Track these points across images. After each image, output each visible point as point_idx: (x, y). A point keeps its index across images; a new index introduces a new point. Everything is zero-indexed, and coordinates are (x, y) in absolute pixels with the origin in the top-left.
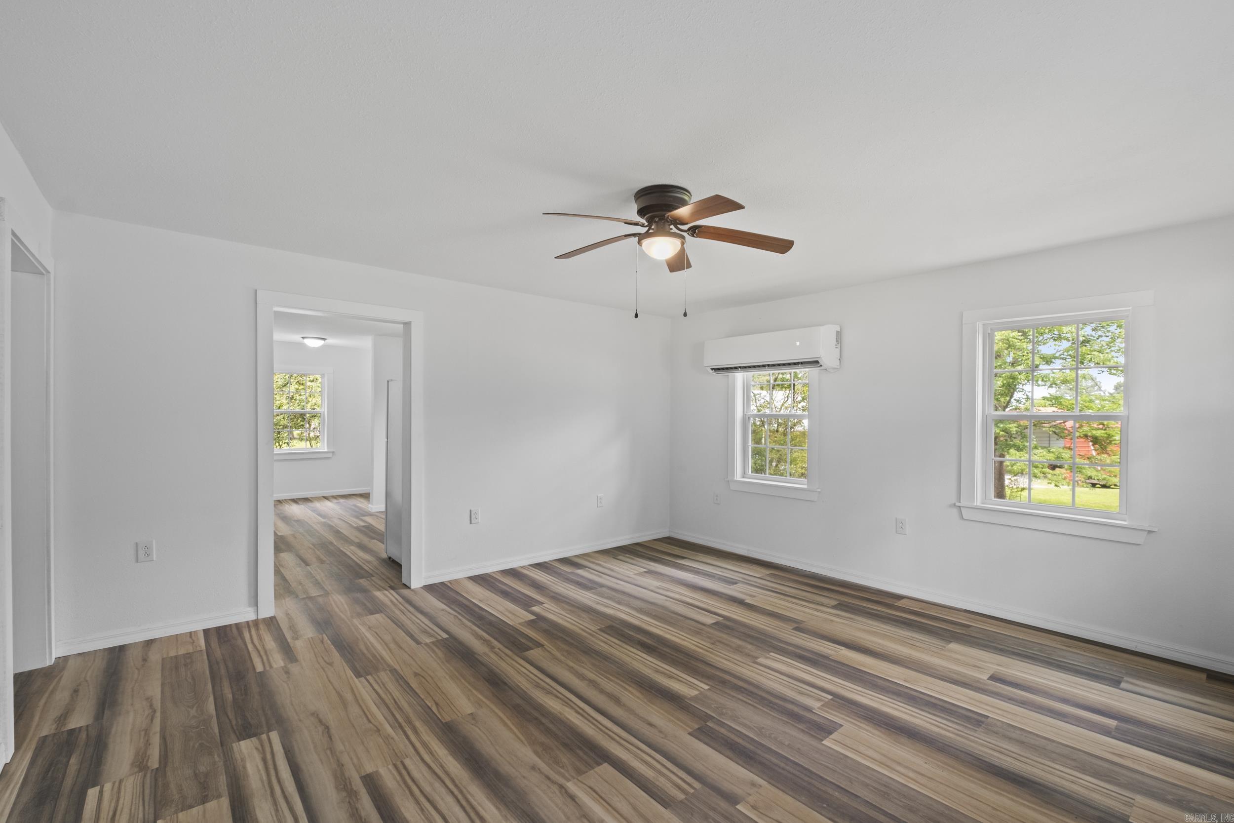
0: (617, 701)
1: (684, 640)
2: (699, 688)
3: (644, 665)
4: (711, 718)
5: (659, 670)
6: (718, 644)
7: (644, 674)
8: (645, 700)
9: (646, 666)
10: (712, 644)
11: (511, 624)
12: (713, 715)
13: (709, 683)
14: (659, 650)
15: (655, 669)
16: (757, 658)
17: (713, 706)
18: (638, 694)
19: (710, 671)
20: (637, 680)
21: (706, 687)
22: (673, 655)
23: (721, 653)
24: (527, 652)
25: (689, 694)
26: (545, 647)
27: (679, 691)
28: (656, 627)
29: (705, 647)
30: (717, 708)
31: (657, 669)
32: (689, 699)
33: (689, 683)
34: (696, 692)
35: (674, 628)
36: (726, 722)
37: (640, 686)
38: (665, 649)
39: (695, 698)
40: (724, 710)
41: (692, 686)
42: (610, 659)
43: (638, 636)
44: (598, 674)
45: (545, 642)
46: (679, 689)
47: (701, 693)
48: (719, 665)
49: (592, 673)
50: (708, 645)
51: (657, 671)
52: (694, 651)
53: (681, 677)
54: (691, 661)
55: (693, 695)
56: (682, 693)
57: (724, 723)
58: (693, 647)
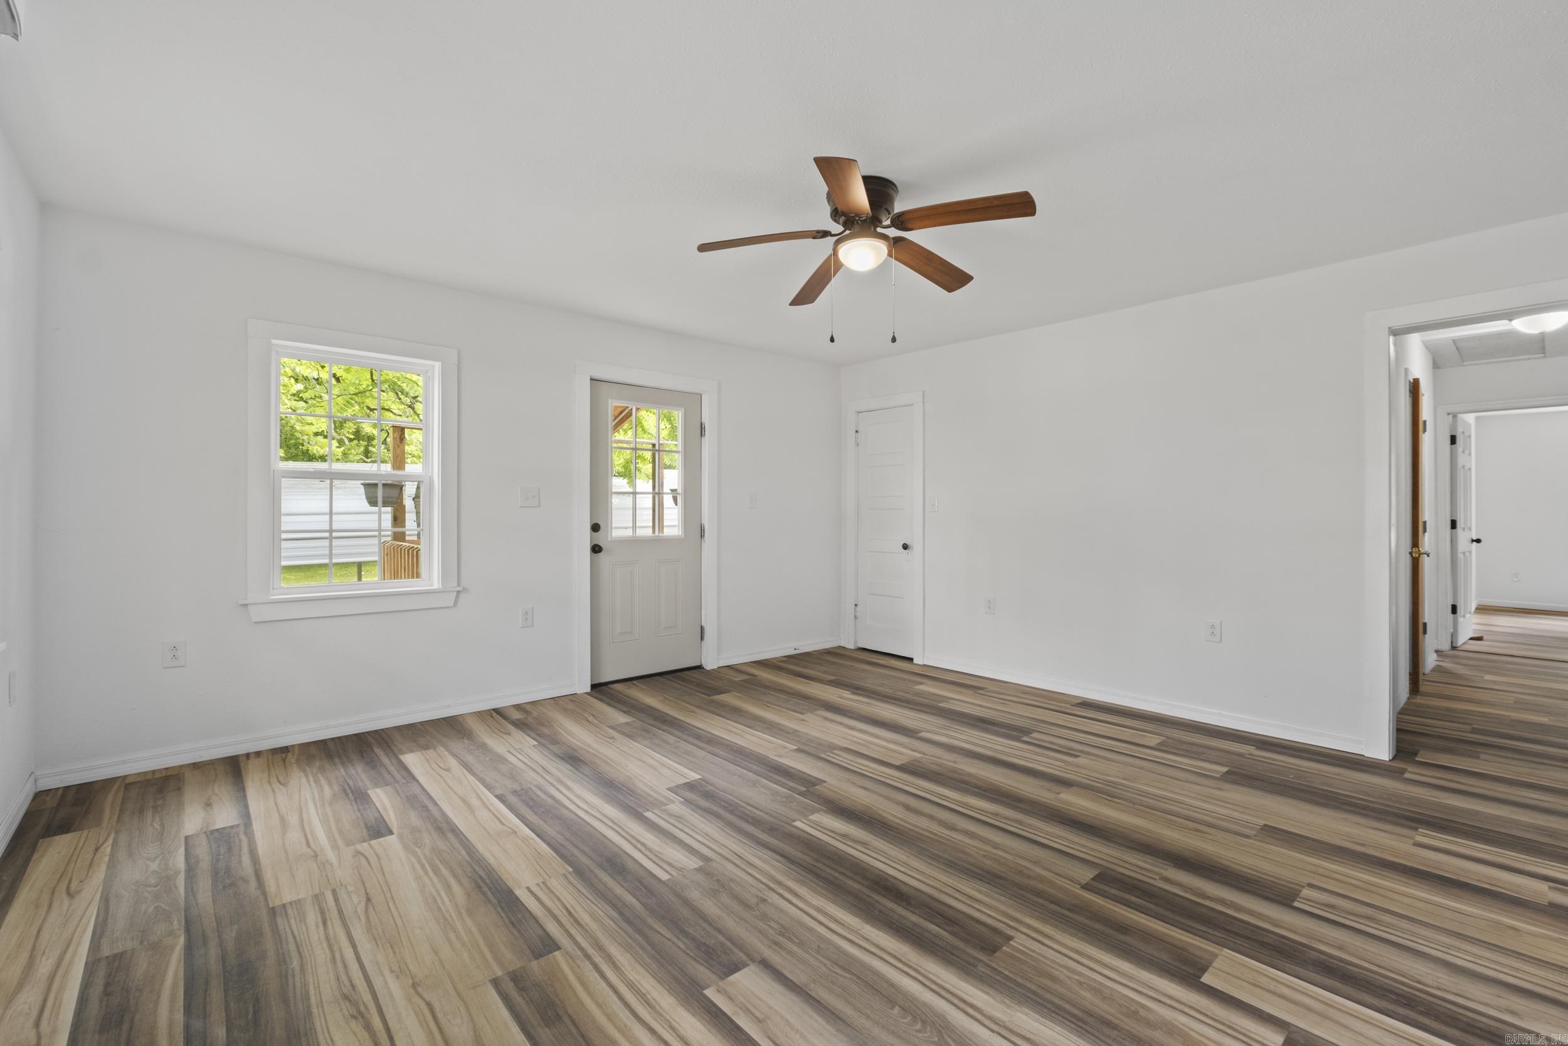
0: (907, 808)
1: (819, 910)
2: (808, 822)
3: (887, 854)
4: (801, 794)
5: (862, 846)
6: (753, 901)
7: (883, 840)
8: (874, 808)
9: (884, 852)
10: (764, 900)
11: (1225, 950)
12: (797, 796)
13: (793, 829)
14: (866, 883)
15: (868, 847)
16: (699, 870)
17: (795, 804)
18: (885, 815)
19: (785, 846)
20: (891, 832)
21: (798, 824)
22: (841, 873)
23: (757, 879)
24: (1097, 873)
25: (821, 814)
26: (1079, 887)
27: (834, 818)
28: (880, 953)
29: (781, 891)
30: (791, 802)
31: (866, 848)
32: (822, 810)
33: (819, 828)
34: (813, 817)
35: (838, 948)
36: (785, 790)
37: (885, 824)
38: (856, 886)
39: (814, 811)
40: (784, 800)
41: (817, 825)
42: (946, 864)
43: (914, 918)
44: (951, 839)
45: (1081, 892)
46: (834, 820)
47: (806, 817)
48: (767, 855)
49: (959, 840)
50: (773, 898)
51: (863, 843)
52: (802, 883)
53: (830, 836)
54: (812, 863)
55: (816, 815)
56: (830, 816)
57: (789, 790)
58: (802, 891)
